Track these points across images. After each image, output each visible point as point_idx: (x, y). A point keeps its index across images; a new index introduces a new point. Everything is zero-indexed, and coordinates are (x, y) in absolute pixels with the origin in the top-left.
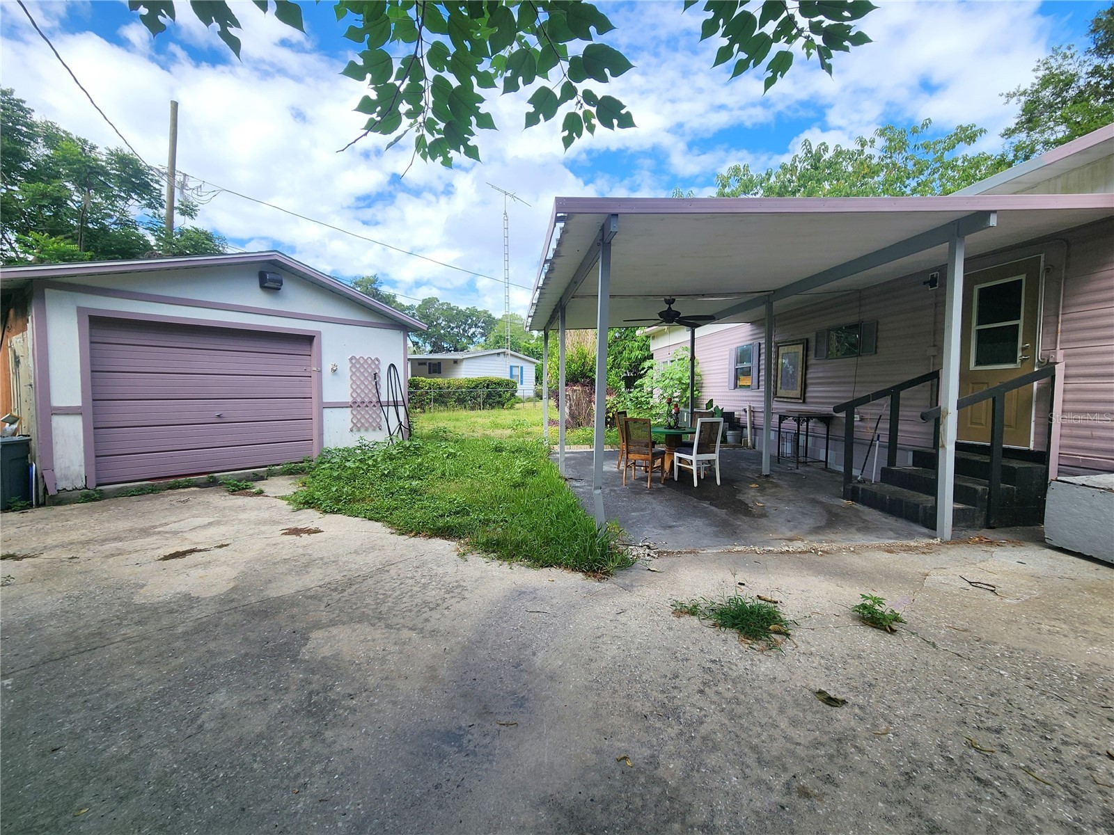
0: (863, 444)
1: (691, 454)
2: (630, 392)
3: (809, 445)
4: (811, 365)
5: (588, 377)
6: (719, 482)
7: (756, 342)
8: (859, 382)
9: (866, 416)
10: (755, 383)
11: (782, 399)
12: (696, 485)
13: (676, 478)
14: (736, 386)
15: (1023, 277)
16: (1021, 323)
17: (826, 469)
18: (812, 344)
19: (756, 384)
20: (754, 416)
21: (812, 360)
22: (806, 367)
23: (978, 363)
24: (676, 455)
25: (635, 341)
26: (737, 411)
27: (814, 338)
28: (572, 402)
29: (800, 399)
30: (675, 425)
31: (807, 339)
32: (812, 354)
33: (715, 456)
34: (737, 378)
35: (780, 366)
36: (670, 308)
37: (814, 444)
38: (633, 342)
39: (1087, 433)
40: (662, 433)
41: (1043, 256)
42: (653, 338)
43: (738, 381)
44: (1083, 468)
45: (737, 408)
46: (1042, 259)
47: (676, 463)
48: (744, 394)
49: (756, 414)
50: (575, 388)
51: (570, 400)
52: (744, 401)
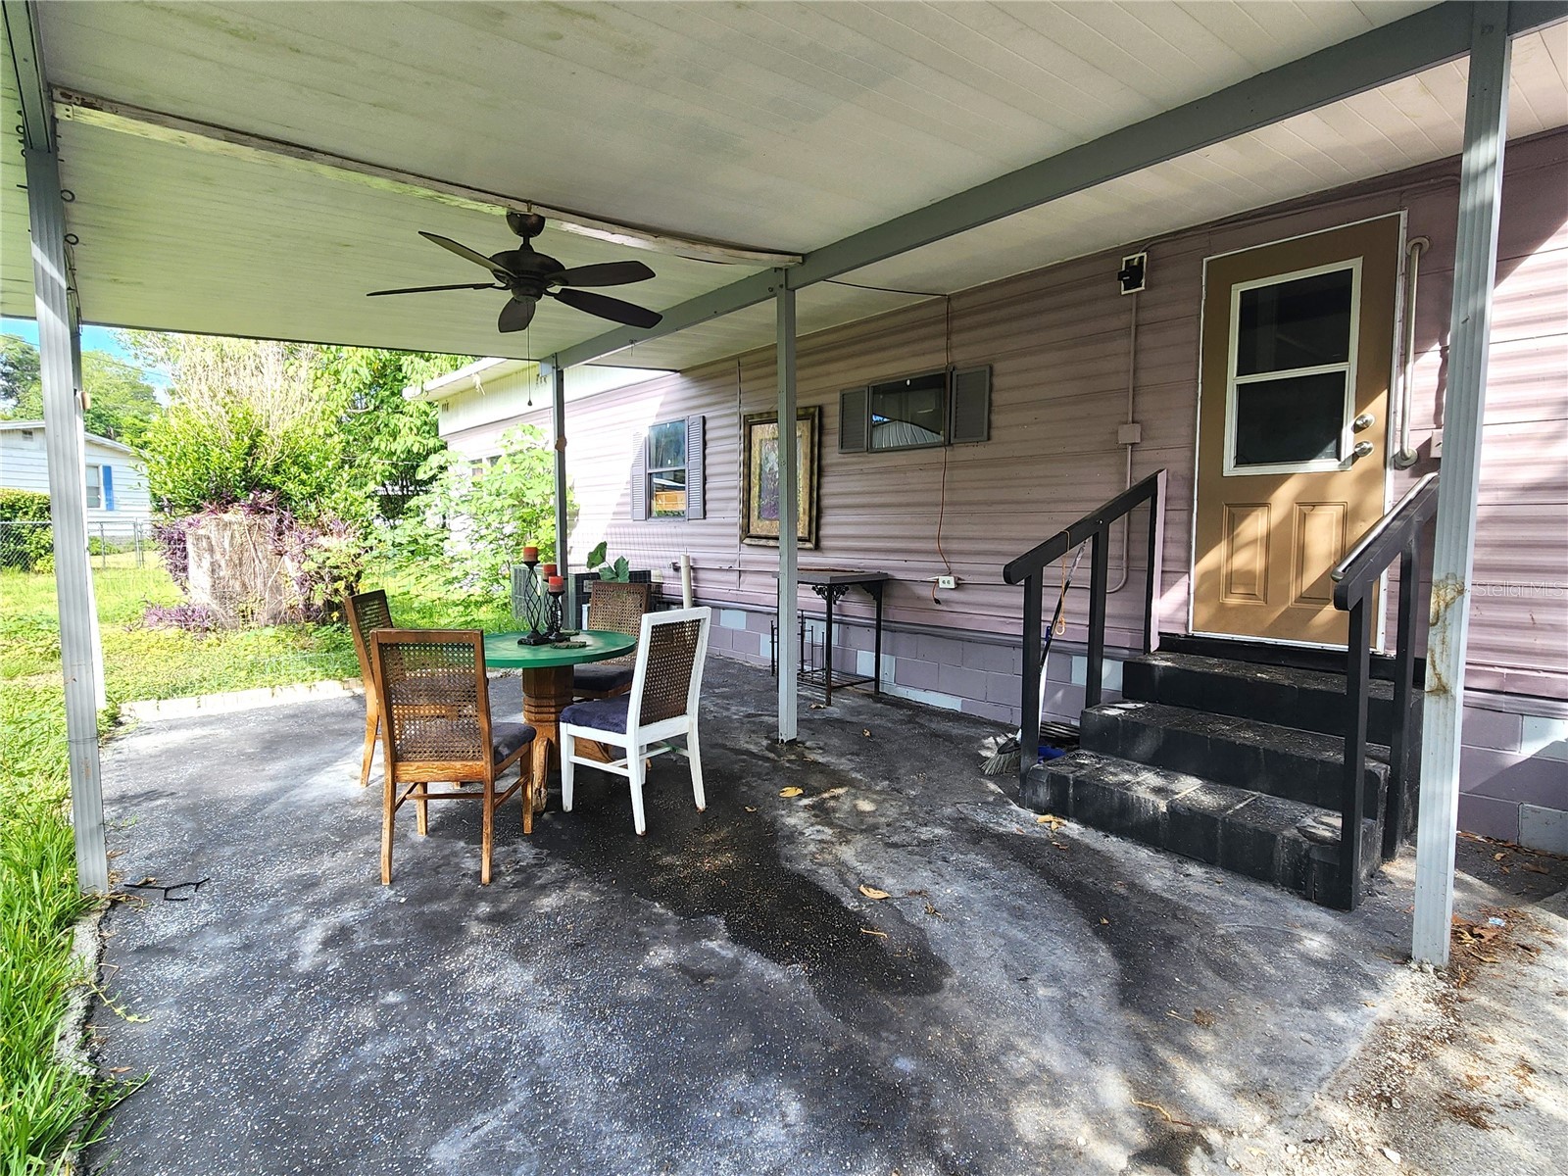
0: (960, 639)
1: (621, 729)
2: (394, 527)
3: (834, 642)
4: (832, 465)
5: (269, 486)
6: (700, 801)
7: (697, 415)
8: (952, 504)
9: (968, 579)
10: (697, 506)
11: (762, 542)
12: (640, 827)
13: (568, 803)
14: (649, 513)
15: (1355, 265)
16: (1350, 368)
17: (878, 696)
18: (833, 422)
19: (700, 507)
20: (696, 579)
21: (832, 455)
22: (818, 471)
23: (1241, 460)
24: (567, 730)
25: (401, 412)
26: (656, 567)
27: (837, 408)
28: (218, 556)
29: (809, 541)
30: (551, 629)
31: (821, 408)
32: (832, 440)
33: (686, 724)
34: (651, 494)
35: (755, 469)
36: (526, 246)
37: (843, 641)
38: (397, 416)
39: (1521, 615)
40: (514, 664)
41: (1404, 214)
42: (446, 407)
43: (654, 502)
44: (1506, 693)
45: (656, 562)
46: (1403, 223)
47: (568, 758)
48: (673, 530)
49: (702, 575)
50: (226, 517)
51: (211, 550)
52: (673, 545)
